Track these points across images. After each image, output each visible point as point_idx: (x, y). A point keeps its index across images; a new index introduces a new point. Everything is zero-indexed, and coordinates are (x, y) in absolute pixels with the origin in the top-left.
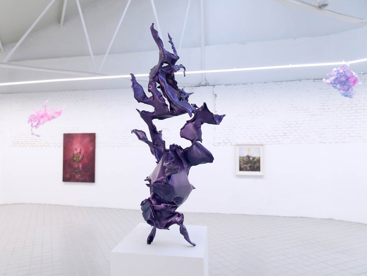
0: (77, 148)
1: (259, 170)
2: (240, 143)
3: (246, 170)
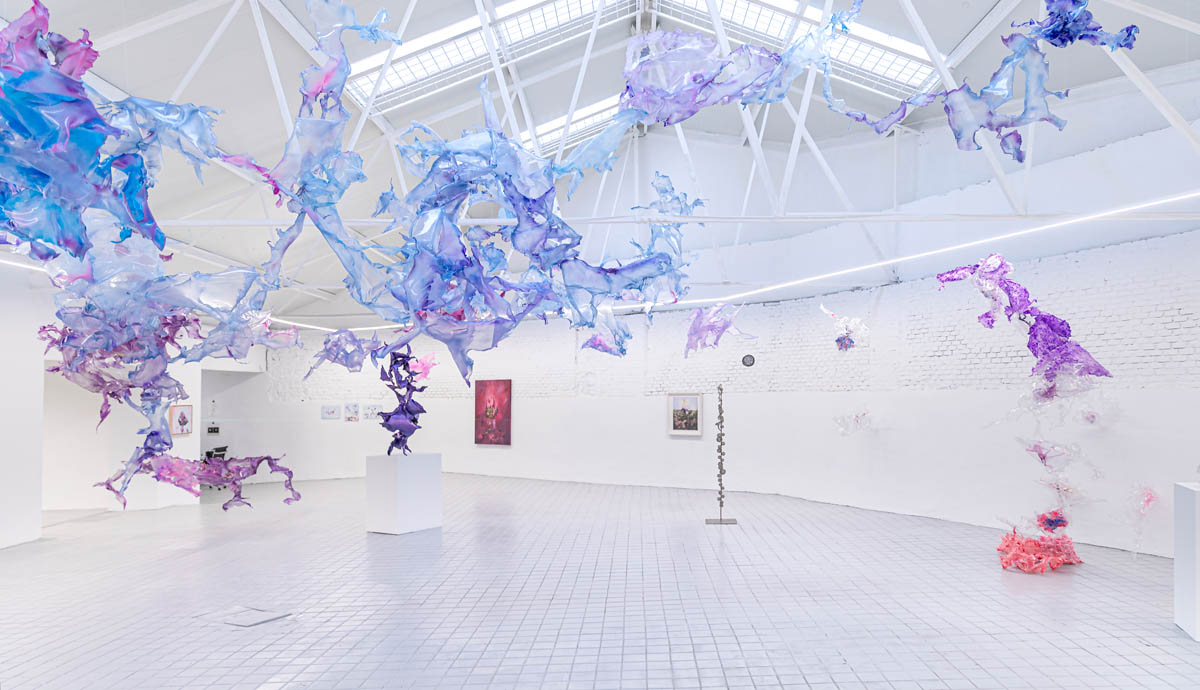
0: (491, 400)
1: (696, 429)
2: (675, 392)
3: (682, 429)
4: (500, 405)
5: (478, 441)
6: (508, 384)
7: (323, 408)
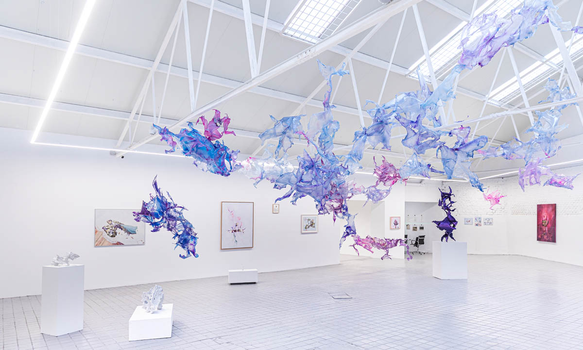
0: (545, 216)
4: (550, 219)
5: (539, 239)
6: (554, 206)
7: (465, 219)
